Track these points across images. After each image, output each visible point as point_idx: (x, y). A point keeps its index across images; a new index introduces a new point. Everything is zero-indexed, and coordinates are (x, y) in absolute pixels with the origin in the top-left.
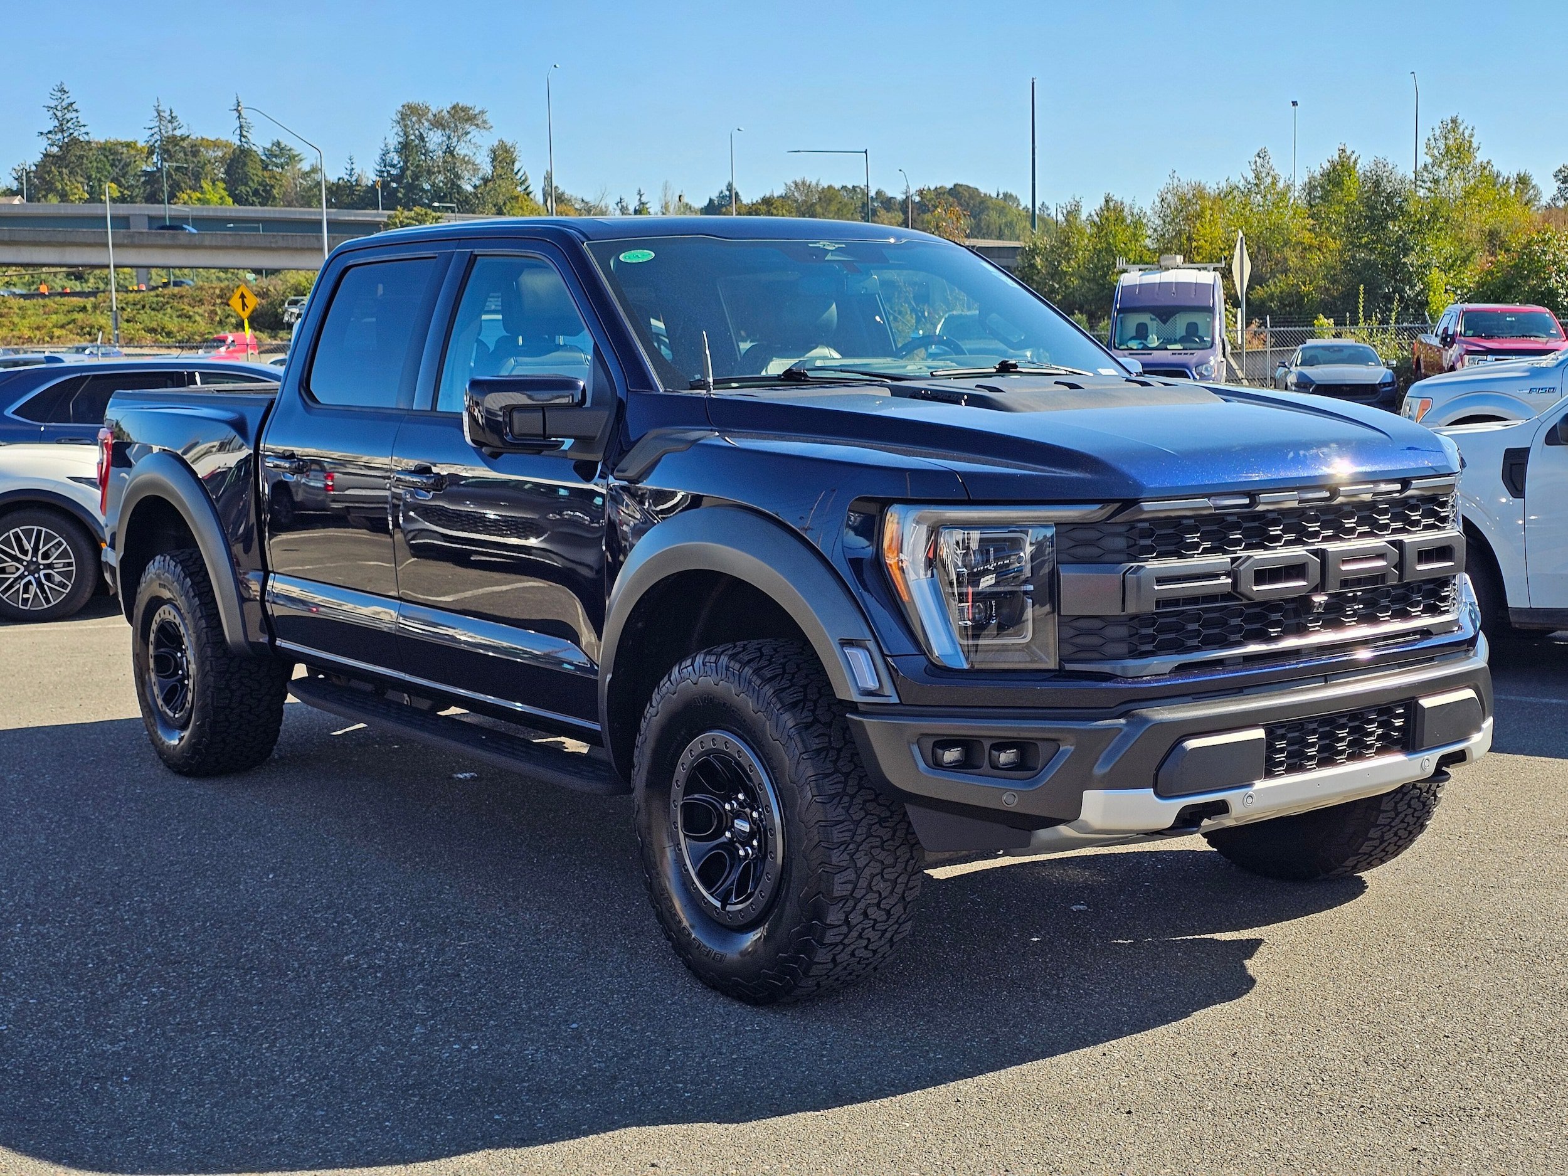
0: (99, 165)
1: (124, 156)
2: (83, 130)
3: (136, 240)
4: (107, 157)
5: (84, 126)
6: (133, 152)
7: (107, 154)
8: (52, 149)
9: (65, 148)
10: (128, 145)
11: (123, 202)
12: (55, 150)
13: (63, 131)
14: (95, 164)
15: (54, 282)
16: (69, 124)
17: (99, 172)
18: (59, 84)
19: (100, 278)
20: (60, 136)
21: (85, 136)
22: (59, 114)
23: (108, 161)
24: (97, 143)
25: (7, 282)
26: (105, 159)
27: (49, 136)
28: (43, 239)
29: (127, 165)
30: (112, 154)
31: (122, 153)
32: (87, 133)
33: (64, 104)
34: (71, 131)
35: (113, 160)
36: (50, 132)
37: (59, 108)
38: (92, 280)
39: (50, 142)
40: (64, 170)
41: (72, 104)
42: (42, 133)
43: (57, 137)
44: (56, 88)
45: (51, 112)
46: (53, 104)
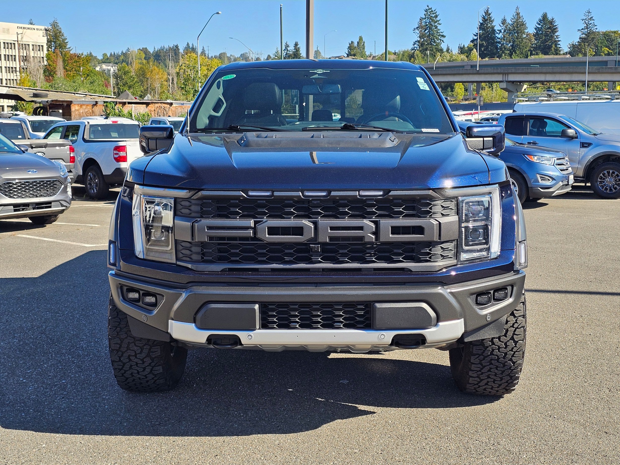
0: (602, 41)
1: (612, 37)
2: (595, 27)
3: (600, 71)
4: (605, 38)
5: (596, 26)
6: (616, 35)
7: (606, 36)
8: (583, 36)
9: (588, 35)
10: (615, 32)
11: (609, 56)
12: (584, 35)
13: (587, 28)
14: (600, 41)
15: (577, 88)
16: (590, 26)
17: (601, 44)
18: (588, 10)
19: (595, 86)
20: (586, 30)
21: (596, 30)
22: (587, 22)
23: (606, 39)
24: (602, 32)
25: (559, 88)
26: (605, 39)
27: (582, 31)
28: (565, 71)
29: (614, 40)
30: (607, 36)
31: (612, 36)
32: (597, 29)
33: (589, 18)
34: (591, 28)
35: (608, 39)
36: (582, 29)
37: (587, 19)
38: (592, 87)
39: (582, 33)
40: (586, 44)
41: (592, 17)
42: (579, 30)
43: (585, 31)
44: (587, 12)
45: (584, 21)
46: (585, 18)
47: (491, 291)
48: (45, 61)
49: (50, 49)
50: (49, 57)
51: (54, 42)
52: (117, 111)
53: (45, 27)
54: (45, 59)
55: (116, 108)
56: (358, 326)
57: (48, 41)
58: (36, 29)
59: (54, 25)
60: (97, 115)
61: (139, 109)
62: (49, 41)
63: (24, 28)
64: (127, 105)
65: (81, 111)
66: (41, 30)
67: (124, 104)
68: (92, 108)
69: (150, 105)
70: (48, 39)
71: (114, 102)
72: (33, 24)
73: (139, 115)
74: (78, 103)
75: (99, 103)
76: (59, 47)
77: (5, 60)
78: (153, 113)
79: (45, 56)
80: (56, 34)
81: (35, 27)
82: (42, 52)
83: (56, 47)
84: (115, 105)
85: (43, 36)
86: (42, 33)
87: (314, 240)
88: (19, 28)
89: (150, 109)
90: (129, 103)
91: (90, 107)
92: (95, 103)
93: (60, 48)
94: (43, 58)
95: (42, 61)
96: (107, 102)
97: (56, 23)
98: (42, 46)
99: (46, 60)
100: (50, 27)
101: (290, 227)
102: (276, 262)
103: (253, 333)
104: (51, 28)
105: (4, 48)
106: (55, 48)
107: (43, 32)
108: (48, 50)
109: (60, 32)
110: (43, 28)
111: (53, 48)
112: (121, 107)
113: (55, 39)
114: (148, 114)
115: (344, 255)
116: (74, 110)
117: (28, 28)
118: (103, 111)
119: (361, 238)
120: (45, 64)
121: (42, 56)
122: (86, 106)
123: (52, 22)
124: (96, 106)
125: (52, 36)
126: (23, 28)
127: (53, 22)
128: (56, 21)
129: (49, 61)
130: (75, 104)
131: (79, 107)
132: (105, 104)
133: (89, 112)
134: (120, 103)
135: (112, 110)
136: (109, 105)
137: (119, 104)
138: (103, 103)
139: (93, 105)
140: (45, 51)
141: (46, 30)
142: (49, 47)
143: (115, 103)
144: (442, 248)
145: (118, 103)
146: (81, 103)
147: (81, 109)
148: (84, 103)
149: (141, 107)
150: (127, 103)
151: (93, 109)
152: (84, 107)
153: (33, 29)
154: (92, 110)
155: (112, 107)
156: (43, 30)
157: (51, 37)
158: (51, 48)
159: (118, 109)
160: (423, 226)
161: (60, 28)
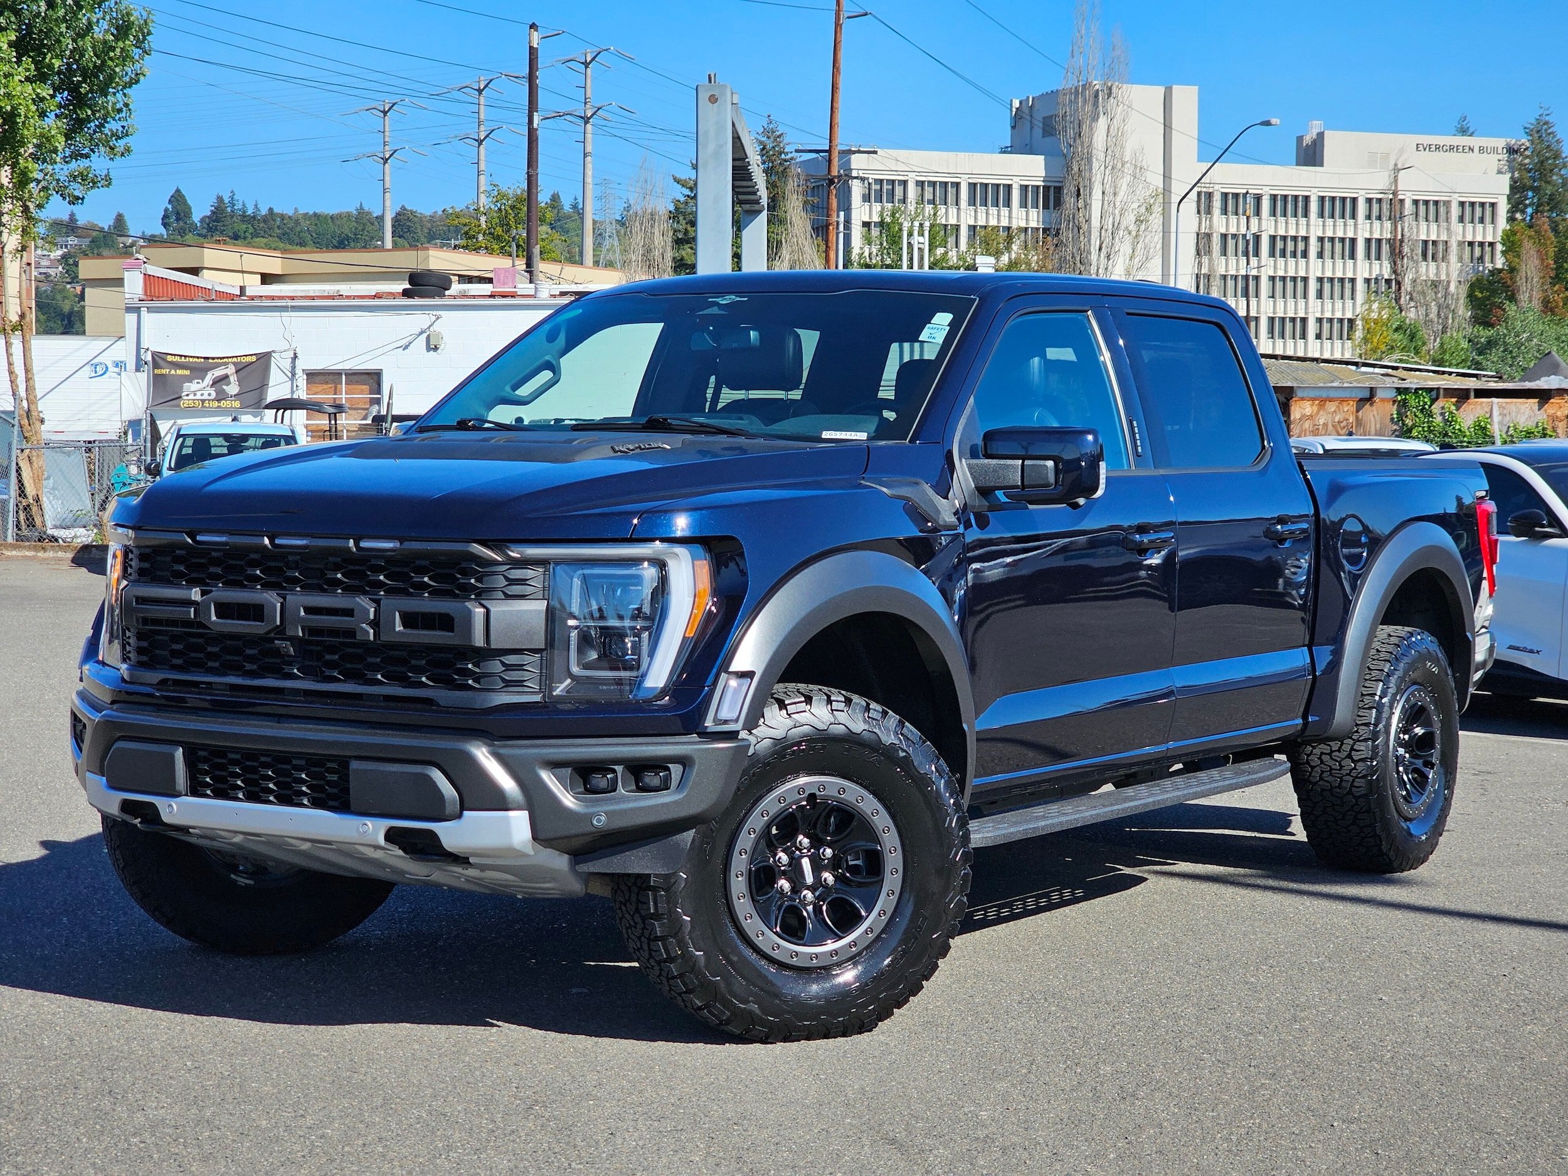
47: (616, 767)
48: (1498, 255)
49: (1518, 216)
50: (1513, 243)
51: (1533, 189)
52: (1438, 419)
53: (1508, 140)
54: (1499, 247)
55: (1436, 408)
56: (331, 803)
57: (1512, 188)
58: (1476, 150)
59: (1540, 132)
60: (1373, 431)
61: (1514, 414)
62: (1516, 188)
63: (1438, 148)
64: (1472, 400)
65: (1321, 422)
66: (1495, 150)
67: (1462, 396)
68: (1358, 411)
69: (1552, 401)
70: (1516, 182)
71: (1429, 390)
72: (1471, 130)
73: (1511, 432)
74: (1312, 394)
75: (1380, 394)
76: (1547, 208)
77: (1368, 256)
78: (1560, 424)
79: (1499, 239)
80: (1542, 162)
81: (1475, 142)
82: (1490, 228)
83: (1538, 206)
84: (1433, 401)
85: (1499, 172)
86: (1495, 161)
87: (280, 631)
88: (1421, 148)
89: (1551, 412)
90: (1481, 393)
91: (1350, 407)
92: (1367, 394)
93: (1551, 210)
94: (1491, 244)
95: (1487, 258)
96: (1406, 391)
97: (1546, 123)
98: (1493, 205)
99: (1502, 252)
100: (1525, 141)
101: (249, 605)
102: (234, 673)
103: (176, 803)
104: (1528, 144)
105: (1369, 217)
106: (1537, 212)
107: (1500, 157)
108: (1511, 219)
109: (1557, 156)
110: (1501, 143)
111: (1529, 210)
112: (1453, 408)
113: (1540, 179)
114: (1544, 429)
115: (333, 665)
116: (1298, 416)
117: (1451, 148)
118: (1392, 419)
119: (351, 633)
120: (1499, 265)
121: (1490, 239)
122: (1336, 403)
123: (1531, 120)
124: (1371, 405)
125: (1529, 171)
126: (1433, 148)
127: (1534, 121)
128: (1547, 118)
129: (1510, 256)
130: (1302, 399)
131: (1315, 408)
132: (1399, 398)
133: (1345, 423)
134: (1450, 392)
135: (1420, 415)
136: (1412, 401)
137: (1476, 397)
138: (1393, 394)
139: (1361, 400)
140: (1502, 223)
141: (1511, 151)
142: (1516, 206)
143: (1434, 393)
144: (503, 663)
145: (1442, 392)
146: (1324, 394)
147: (1321, 413)
148: (1333, 394)
149: (1523, 407)
150: (1472, 394)
151: (1360, 413)
152: (1331, 407)
153: (1467, 149)
154: (1357, 417)
155: (1424, 408)
156: (1500, 151)
157: (1524, 173)
158: (1523, 212)
159: (1442, 414)
160: (452, 615)
161: (1558, 142)
